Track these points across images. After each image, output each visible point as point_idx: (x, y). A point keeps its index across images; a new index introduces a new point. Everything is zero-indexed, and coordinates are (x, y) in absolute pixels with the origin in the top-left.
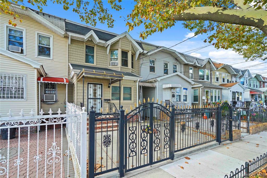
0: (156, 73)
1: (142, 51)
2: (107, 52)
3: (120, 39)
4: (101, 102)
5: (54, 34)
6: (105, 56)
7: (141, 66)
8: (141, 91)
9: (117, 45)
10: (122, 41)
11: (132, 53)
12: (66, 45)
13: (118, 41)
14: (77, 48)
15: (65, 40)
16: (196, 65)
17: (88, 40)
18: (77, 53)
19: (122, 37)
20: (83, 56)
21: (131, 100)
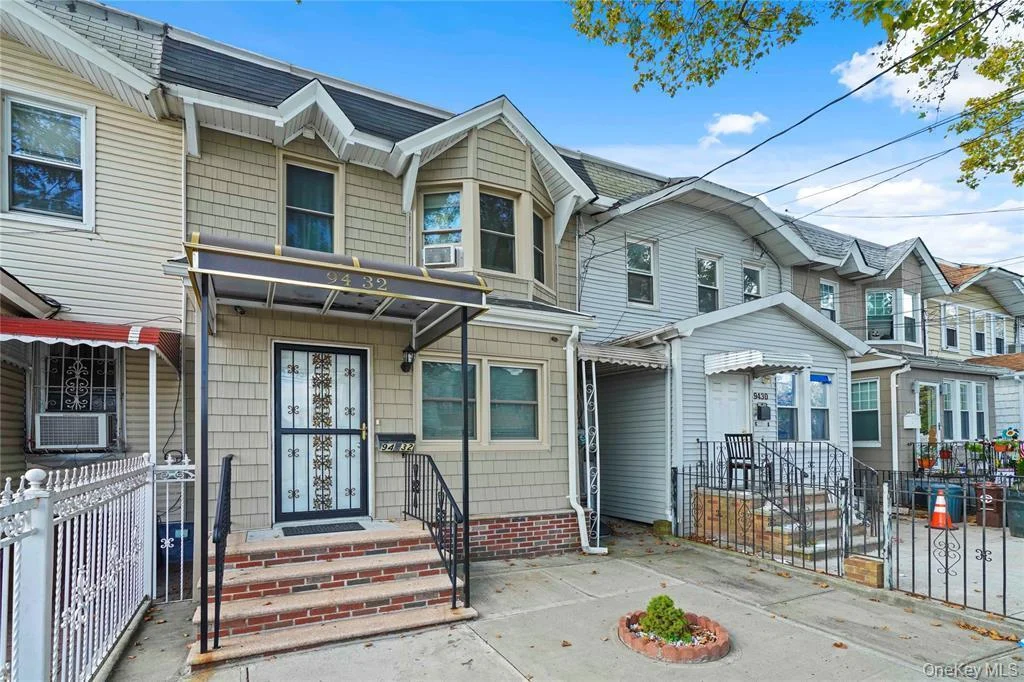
0: (657, 308)
1: (587, 195)
2: (405, 202)
3: (470, 131)
4: (357, 452)
5: (98, 97)
6: (391, 219)
7: (583, 270)
8: (590, 388)
9: (457, 163)
10: (484, 145)
11: (536, 205)
12: (175, 161)
13: (459, 145)
14: (238, 178)
15: (169, 136)
16: (854, 270)
17: (301, 139)
18: (235, 201)
19: (480, 120)
20: (271, 220)
21: (535, 435)
